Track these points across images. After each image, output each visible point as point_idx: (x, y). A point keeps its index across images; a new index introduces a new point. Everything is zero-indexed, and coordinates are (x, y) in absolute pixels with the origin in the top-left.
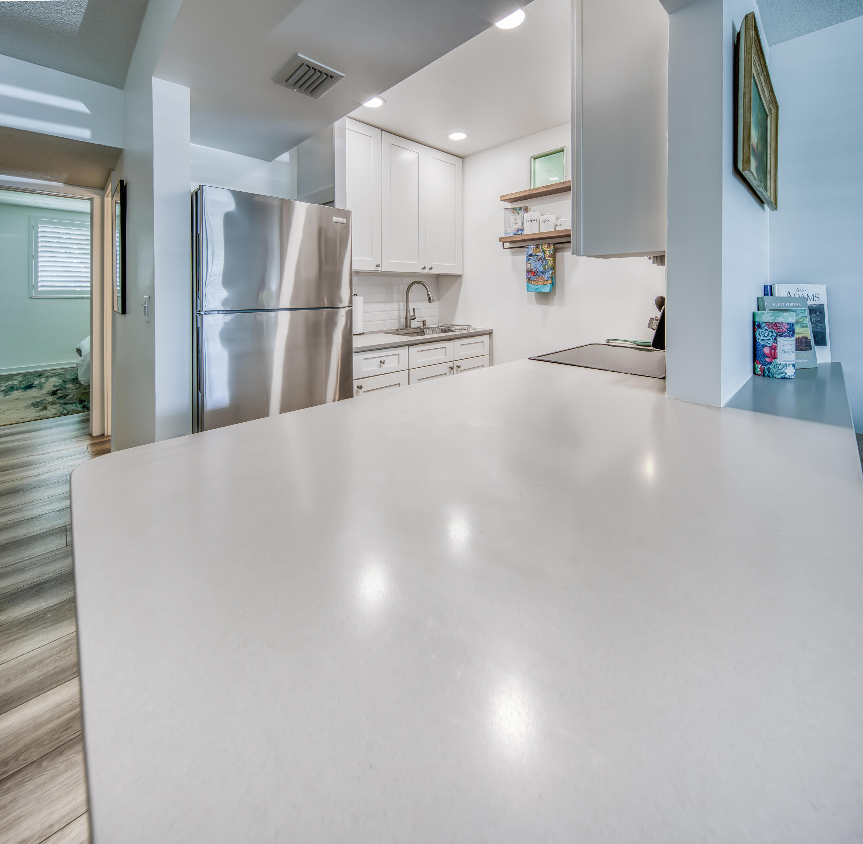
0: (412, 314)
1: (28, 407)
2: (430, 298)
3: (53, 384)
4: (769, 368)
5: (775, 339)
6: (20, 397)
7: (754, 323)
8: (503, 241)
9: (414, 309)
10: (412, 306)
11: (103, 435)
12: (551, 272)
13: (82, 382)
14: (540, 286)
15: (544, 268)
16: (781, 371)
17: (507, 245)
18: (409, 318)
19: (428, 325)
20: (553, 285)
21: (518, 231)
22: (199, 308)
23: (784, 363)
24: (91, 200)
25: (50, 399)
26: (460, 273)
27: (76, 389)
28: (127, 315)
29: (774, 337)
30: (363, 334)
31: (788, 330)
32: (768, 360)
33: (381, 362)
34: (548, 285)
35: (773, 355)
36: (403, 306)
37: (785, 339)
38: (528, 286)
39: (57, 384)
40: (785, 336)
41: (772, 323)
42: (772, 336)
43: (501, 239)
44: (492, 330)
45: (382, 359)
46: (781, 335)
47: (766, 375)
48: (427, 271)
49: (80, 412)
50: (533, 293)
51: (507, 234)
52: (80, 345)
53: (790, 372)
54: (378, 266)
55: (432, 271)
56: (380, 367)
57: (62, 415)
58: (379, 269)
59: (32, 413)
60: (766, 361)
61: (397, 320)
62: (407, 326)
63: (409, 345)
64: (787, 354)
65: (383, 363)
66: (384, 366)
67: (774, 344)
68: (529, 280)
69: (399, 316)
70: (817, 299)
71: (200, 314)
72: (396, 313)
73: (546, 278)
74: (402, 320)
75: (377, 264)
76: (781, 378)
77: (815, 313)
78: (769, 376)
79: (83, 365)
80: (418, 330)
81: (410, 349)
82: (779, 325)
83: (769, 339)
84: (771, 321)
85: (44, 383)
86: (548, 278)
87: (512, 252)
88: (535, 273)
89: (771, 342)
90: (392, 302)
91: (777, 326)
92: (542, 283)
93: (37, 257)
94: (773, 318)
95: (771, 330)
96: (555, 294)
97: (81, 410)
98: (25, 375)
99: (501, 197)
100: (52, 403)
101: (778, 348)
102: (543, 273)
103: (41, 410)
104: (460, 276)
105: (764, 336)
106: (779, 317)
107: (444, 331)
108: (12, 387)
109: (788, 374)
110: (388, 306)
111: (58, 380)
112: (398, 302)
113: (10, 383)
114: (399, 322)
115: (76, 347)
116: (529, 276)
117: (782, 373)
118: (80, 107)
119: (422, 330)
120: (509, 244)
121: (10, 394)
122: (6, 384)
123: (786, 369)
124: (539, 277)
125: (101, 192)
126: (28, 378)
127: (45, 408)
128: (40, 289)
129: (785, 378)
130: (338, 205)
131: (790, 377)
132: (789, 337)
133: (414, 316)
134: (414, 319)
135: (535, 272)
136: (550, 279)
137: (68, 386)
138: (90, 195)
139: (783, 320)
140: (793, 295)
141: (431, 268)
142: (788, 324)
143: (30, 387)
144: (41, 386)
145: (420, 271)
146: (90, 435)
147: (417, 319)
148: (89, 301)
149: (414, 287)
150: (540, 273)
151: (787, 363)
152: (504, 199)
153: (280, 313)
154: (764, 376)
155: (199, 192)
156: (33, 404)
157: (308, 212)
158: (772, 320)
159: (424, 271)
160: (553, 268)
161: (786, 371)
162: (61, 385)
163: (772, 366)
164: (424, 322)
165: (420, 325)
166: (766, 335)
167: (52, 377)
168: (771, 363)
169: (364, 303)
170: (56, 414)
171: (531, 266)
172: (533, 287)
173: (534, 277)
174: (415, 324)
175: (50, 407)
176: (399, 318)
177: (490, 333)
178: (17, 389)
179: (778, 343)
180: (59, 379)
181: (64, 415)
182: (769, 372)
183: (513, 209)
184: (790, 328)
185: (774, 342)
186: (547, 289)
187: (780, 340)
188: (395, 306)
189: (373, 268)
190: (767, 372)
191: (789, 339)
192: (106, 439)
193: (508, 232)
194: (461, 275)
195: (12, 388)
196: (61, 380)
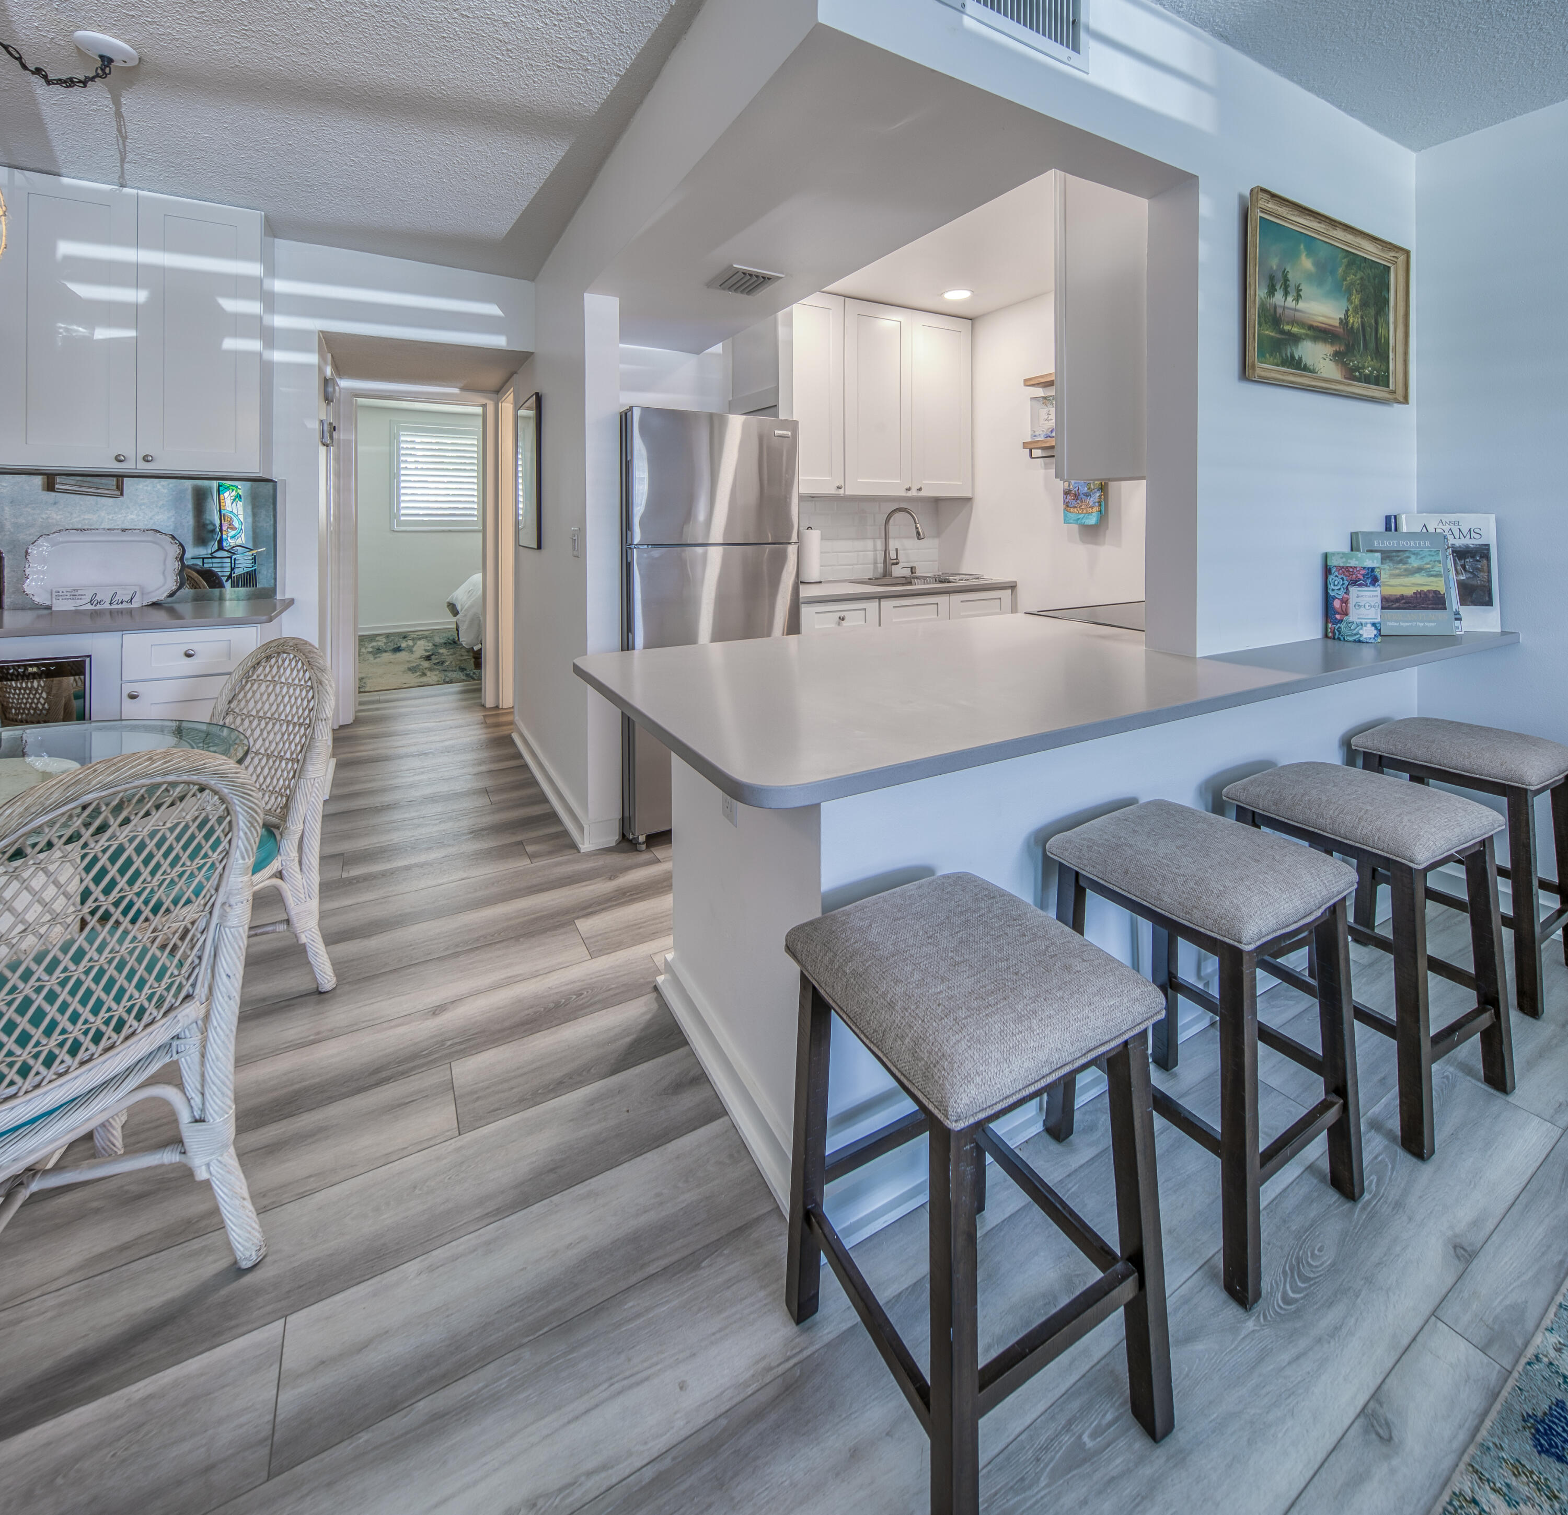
0: (893, 556)
1: (404, 672)
2: (918, 534)
3: (423, 648)
4: (1339, 627)
5: (1347, 588)
6: (392, 660)
7: (1326, 565)
8: (1029, 446)
9: (897, 550)
10: (893, 544)
11: (497, 707)
12: (1098, 494)
13: (464, 644)
14: (1083, 515)
15: (1088, 489)
16: (1354, 632)
17: (1037, 453)
18: (889, 562)
19: (917, 574)
20: (1103, 516)
21: (1052, 432)
22: (629, 542)
23: (1358, 621)
24: (484, 406)
25: (426, 664)
26: (970, 495)
27: (451, 655)
28: (543, 551)
29: (1345, 586)
30: (820, 582)
31: (1364, 577)
32: (1338, 617)
33: (840, 618)
34: (1094, 514)
35: (1344, 610)
36: (880, 544)
37: (1360, 589)
38: (1065, 516)
39: (428, 648)
40: (1360, 585)
41: (1343, 567)
42: (1343, 584)
43: (1025, 445)
44: (1016, 582)
45: (842, 614)
46: (1354, 583)
47: (1336, 637)
48: (913, 493)
49: (464, 681)
50: (1076, 527)
51: (1035, 436)
52: (452, 598)
53: (1368, 633)
54: (839, 488)
55: (922, 494)
56: (839, 624)
57: (445, 683)
58: (841, 492)
59: (412, 679)
60: (1336, 619)
61: (872, 566)
62: (886, 573)
63: (880, 597)
64: (1362, 609)
65: (843, 619)
66: (844, 623)
67: (1345, 596)
68: (1067, 506)
69: (875, 556)
70: (1477, 536)
71: (630, 548)
72: (871, 554)
73: (1091, 504)
74: (879, 565)
75: (839, 485)
76: (1355, 641)
77: (1473, 557)
78: (1339, 639)
79: (465, 622)
80: (903, 581)
81: (882, 603)
82: (1351, 570)
83: (1339, 589)
84: (1342, 565)
85: (413, 646)
86: (1094, 503)
87: (1046, 464)
88: (1077, 496)
89: (1342, 592)
90: (864, 538)
91: (1348, 571)
92: (1085, 511)
93: (400, 476)
94: (1344, 560)
95: (1342, 576)
96: (1107, 528)
97: (464, 678)
98: (388, 636)
99: (1025, 381)
100: (431, 670)
101: (1350, 601)
102: (1087, 495)
103: (421, 676)
104: (969, 499)
105: (1334, 585)
106: (1352, 559)
107: (941, 582)
108: (379, 649)
109: (1365, 636)
110: (859, 545)
111: (427, 644)
112: (874, 538)
113: (374, 644)
114: (875, 568)
115: (447, 600)
116: (1067, 501)
117: (1355, 634)
118: (493, 310)
119: (909, 580)
120: (1040, 451)
121: (379, 657)
122: (371, 645)
123: (1362, 629)
124: (1082, 502)
125: (494, 396)
126: (393, 640)
127: (424, 674)
128: (402, 518)
129: (1360, 641)
130: (782, 415)
131: (1368, 641)
132: (1367, 586)
133: (897, 559)
134: (897, 564)
135: (1075, 494)
136: (1097, 504)
137: (441, 651)
138: (484, 401)
139: (1357, 562)
140: (1431, 530)
141: (920, 489)
142: (1364, 568)
143: (398, 649)
144: (410, 650)
145: (903, 493)
146: (483, 706)
147: (901, 565)
148: (480, 535)
149: (898, 516)
150: (1082, 496)
151: (1363, 621)
152: (1028, 383)
153: (710, 549)
154: (1334, 639)
155: (629, 414)
156: (409, 669)
157: (745, 426)
158: (1343, 562)
159: (909, 494)
160: (1101, 488)
161: (1361, 632)
162: (433, 649)
163: (1343, 626)
164: (913, 569)
165: (907, 573)
166: (1336, 583)
167: (419, 639)
168: (1342, 620)
169: (822, 539)
170: (438, 681)
171: (1069, 486)
172: (1073, 515)
173: (1074, 502)
174: (897, 571)
175: (429, 673)
176: (875, 563)
177: (1013, 587)
178: (386, 651)
179: (1351, 594)
180: (428, 641)
181: (447, 683)
182: (1340, 633)
183: (1045, 398)
184: (1368, 574)
185: (1345, 593)
186: (1092, 520)
187: (1353, 590)
188: (869, 544)
189: (832, 491)
190: (1337, 633)
191: (1366, 589)
192: (501, 712)
193: (1037, 433)
194: (971, 498)
195: (379, 651)
196: (431, 644)
